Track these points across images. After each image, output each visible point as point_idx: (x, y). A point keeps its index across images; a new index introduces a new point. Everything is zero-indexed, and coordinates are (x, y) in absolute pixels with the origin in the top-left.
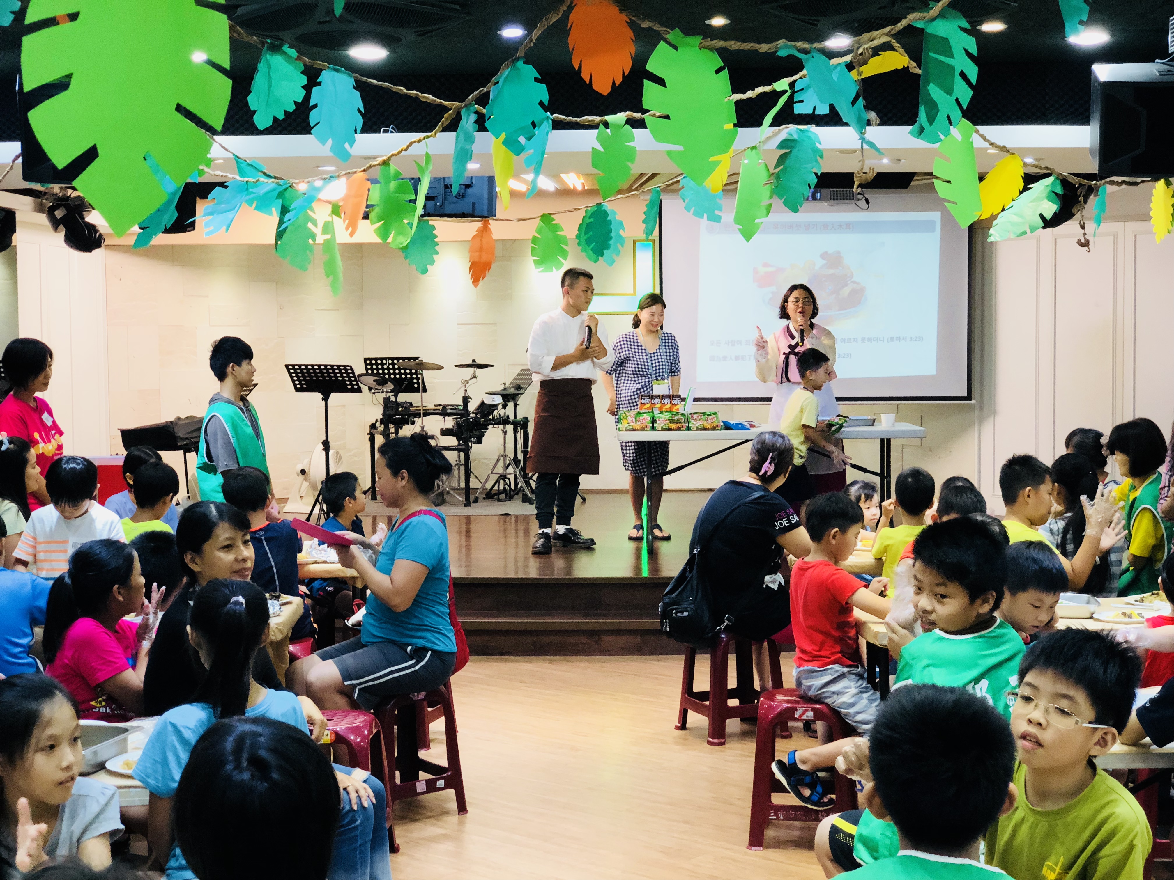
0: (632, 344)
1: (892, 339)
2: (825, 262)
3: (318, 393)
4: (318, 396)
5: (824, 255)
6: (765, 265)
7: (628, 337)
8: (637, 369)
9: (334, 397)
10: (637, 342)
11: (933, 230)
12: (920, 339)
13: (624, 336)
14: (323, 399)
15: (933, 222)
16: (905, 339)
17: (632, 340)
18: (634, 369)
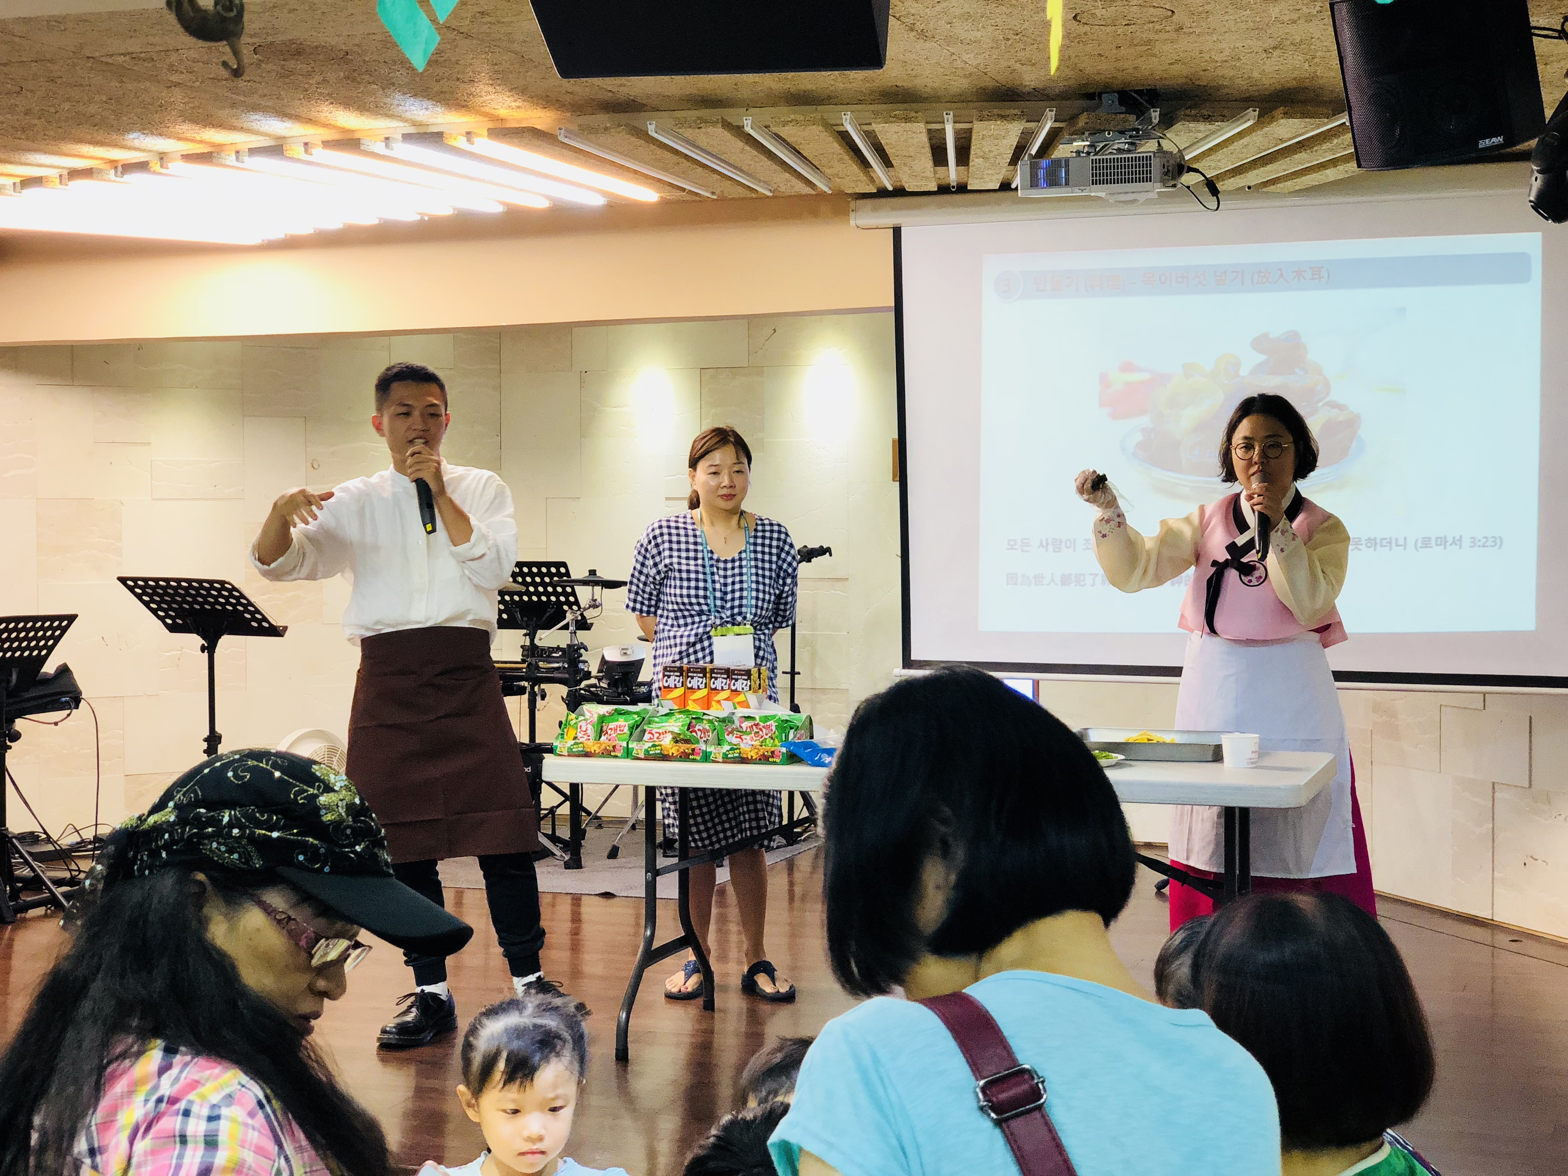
0: (683, 539)
1: (1426, 543)
2: (1262, 358)
3: (195, 635)
4: (195, 641)
5: (1260, 343)
6: (1127, 367)
7: (673, 524)
8: (686, 600)
9: (227, 643)
10: (695, 536)
11: (1525, 278)
12: (1497, 542)
13: (664, 524)
14: (203, 649)
15: (1523, 259)
16: (1458, 542)
17: (682, 532)
18: (679, 600)
